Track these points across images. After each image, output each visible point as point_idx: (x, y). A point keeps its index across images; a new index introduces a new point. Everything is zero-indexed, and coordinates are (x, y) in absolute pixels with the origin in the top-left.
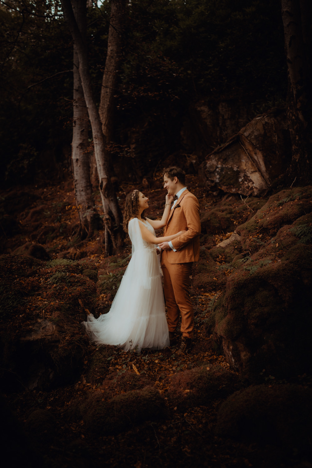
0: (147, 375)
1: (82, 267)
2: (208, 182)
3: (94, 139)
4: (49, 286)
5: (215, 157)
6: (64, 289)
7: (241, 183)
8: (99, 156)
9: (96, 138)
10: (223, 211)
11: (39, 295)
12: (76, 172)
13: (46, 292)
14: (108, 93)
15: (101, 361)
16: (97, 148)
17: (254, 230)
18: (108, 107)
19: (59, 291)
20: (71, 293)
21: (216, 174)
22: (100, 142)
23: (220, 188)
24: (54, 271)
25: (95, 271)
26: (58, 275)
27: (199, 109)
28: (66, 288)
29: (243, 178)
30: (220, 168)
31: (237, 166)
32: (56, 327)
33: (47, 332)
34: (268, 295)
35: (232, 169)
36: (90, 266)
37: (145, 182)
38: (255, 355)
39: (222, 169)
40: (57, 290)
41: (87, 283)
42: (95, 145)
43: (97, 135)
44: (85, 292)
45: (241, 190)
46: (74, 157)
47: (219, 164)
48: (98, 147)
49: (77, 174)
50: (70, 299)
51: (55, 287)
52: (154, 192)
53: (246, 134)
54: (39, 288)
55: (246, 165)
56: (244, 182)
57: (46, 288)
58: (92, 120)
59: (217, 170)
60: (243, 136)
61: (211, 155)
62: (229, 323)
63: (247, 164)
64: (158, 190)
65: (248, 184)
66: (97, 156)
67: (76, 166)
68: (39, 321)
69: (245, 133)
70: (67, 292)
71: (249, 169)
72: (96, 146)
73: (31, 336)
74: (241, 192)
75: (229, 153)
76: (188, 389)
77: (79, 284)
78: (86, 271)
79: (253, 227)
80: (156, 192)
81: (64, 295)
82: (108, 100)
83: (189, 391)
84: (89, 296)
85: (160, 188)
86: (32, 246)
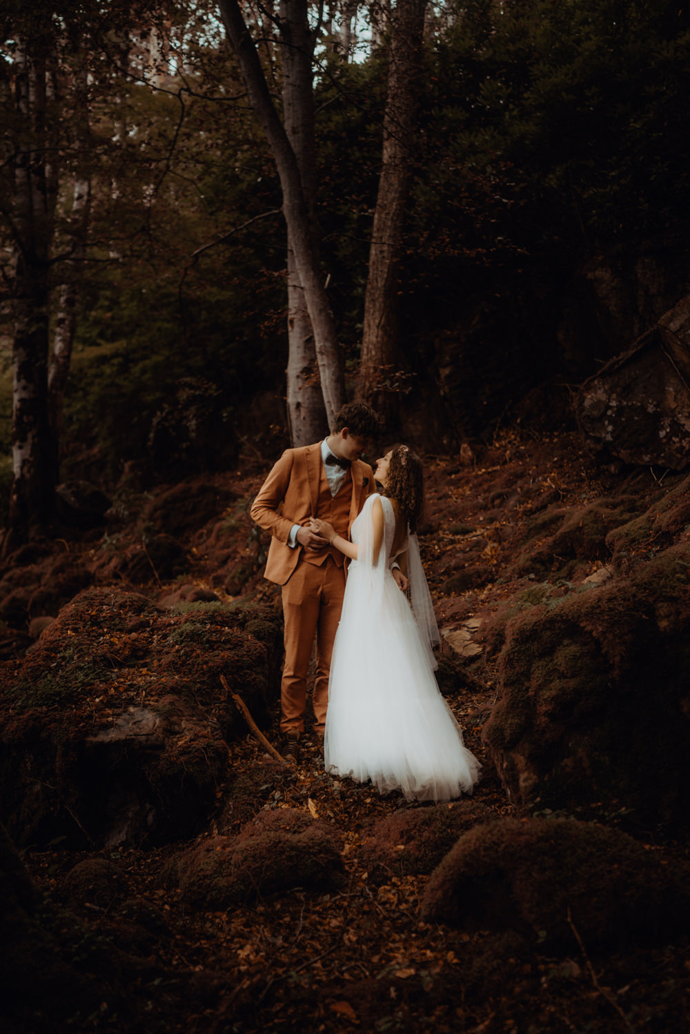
0: (333, 820)
1: (245, 616)
2: (588, 441)
3: (319, 356)
4: (166, 649)
5: (604, 385)
6: (194, 654)
7: (664, 441)
8: (329, 393)
9: (322, 354)
10: (614, 506)
11: (145, 665)
12: (297, 431)
13: (160, 661)
14: (385, 254)
15: (248, 792)
16: (325, 375)
17: (643, 537)
18: (384, 286)
19: (184, 658)
20: (206, 663)
21: (606, 423)
22: (331, 362)
23: (614, 454)
24: (183, 620)
25: (271, 624)
26: (188, 627)
27: (590, 276)
28: (198, 652)
29: (668, 430)
30: (615, 409)
31: (655, 403)
32: (160, 721)
33: (140, 729)
34: (578, 654)
35: (643, 408)
36: (260, 614)
37: (465, 451)
38: (545, 779)
39: (620, 410)
40: (180, 657)
41: (246, 644)
42: (321, 369)
43: (325, 346)
44: (238, 661)
45: (663, 458)
46: (291, 400)
47: (613, 400)
48: (327, 371)
49: (298, 437)
50: (204, 674)
51: (178, 651)
52: (484, 473)
53: (674, 326)
54: (147, 652)
55: (675, 397)
56: (671, 439)
57: (159, 652)
58: (313, 313)
59: (609, 413)
60: (668, 331)
61: (594, 379)
62: (498, 713)
63: (679, 397)
64: (495, 468)
65: (680, 442)
66: (327, 392)
67: (297, 419)
68: (132, 709)
69: (672, 325)
70: (200, 660)
71: (683, 407)
72: (324, 371)
73: (108, 735)
74: (663, 461)
75: (638, 372)
76: (402, 844)
77: (228, 646)
78: (253, 624)
79: (642, 531)
80: (489, 473)
81: (193, 666)
82: (386, 270)
83: (402, 847)
84: (246, 671)
85: (498, 464)
86: (192, 592)
